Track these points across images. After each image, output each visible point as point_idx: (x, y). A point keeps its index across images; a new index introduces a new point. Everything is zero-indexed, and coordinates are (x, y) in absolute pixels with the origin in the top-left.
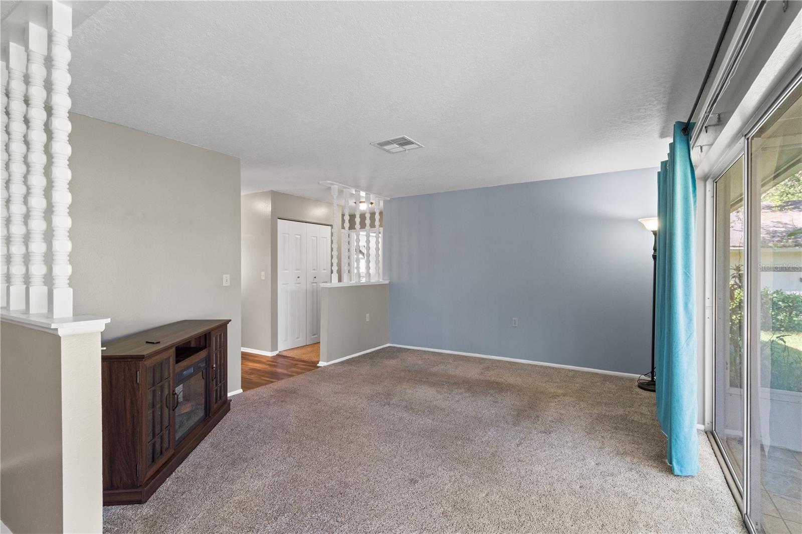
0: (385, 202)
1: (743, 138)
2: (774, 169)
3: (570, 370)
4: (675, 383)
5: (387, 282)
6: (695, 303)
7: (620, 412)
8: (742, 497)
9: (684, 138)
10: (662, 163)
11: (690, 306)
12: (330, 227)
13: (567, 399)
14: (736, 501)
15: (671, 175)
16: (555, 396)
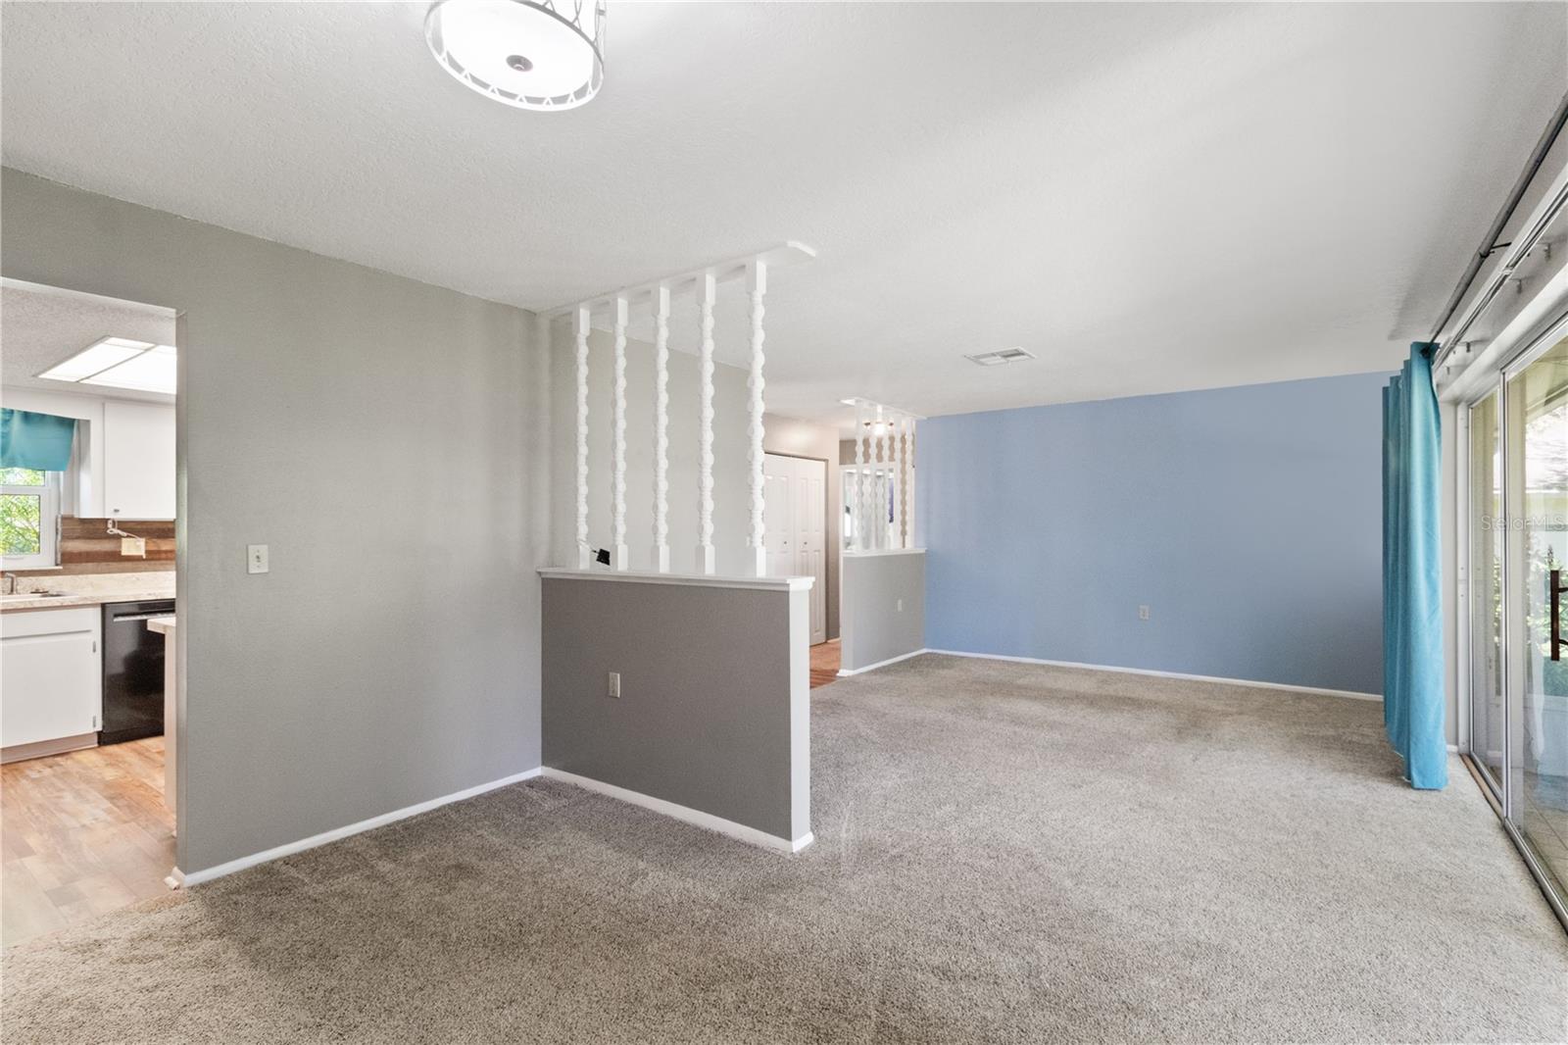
0: (919, 423)
1: (1499, 371)
2: (1545, 391)
3: (1238, 687)
4: (1414, 673)
5: (922, 551)
6: (1440, 570)
7: (1331, 732)
8: (1501, 804)
9: (1424, 362)
10: (1392, 378)
11: (1433, 574)
12: (823, 463)
13: (1245, 718)
14: (1494, 810)
15: (1406, 401)
16: (1226, 714)
